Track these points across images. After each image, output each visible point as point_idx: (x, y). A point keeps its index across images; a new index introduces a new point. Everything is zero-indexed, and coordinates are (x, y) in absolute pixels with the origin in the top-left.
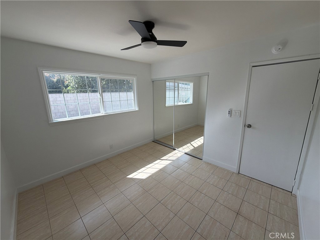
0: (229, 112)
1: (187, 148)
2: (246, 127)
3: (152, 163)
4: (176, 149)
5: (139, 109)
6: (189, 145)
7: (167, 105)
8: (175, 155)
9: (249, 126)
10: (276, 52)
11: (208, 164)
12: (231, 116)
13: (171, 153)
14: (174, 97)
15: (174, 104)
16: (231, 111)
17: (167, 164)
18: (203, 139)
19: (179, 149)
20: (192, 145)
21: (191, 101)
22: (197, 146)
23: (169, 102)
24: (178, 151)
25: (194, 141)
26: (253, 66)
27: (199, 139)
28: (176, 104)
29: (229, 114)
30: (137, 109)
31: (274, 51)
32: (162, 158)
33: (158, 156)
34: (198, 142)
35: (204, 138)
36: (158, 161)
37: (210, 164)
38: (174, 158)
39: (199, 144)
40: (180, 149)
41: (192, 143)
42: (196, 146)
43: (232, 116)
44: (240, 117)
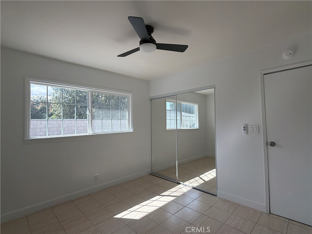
0: (244, 127)
1: (196, 182)
2: (269, 146)
3: (148, 200)
4: (181, 182)
5: (134, 131)
6: (197, 178)
7: (168, 127)
8: (180, 190)
9: (273, 144)
10: (287, 57)
11: (226, 201)
12: (247, 133)
13: (174, 187)
14: (176, 119)
15: (176, 127)
16: (247, 127)
17: (170, 201)
18: (215, 172)
19: (184, 183)
20: (201, 178)
21: (197, 126)
22: (209, 179)
23: (171, 125)
24: (183, 186)
25: (203, 174)
26: (265, 74)
27: (210, 172)
28: (179, 128)
29: (244, 130)
30: (131, 130)
31: (285, 57)
32: (162, 193)
33: (157, 191)
34: (209, 175)
35: (217, 171)
36: (158, 197)
37: (228, 201)
38: (178, 194)
39: (211, 177)
40: (187, 183)
41: (201, 176)
42: (207, 179)
43: (249, 133)
44: (259, 133)
